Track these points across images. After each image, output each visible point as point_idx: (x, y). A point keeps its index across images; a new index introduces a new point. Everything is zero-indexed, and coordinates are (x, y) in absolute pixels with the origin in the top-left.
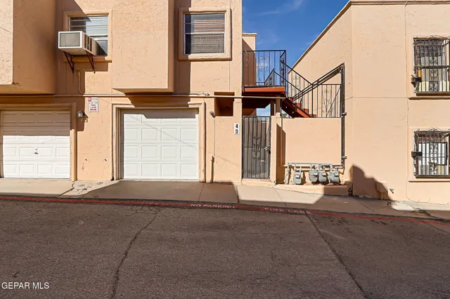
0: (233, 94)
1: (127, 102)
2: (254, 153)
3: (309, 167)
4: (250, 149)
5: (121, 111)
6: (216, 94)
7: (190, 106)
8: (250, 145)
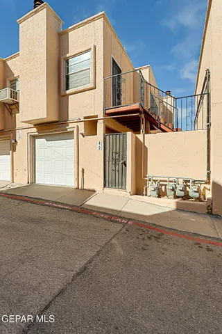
0: (97, 116)
1: (34, 131)
2: (113, 166)
3: (166, 181)
4: (111, 162)
5: (34, 137)
6: (85, 118)
7: (68, 130)
8: (111, 159)
